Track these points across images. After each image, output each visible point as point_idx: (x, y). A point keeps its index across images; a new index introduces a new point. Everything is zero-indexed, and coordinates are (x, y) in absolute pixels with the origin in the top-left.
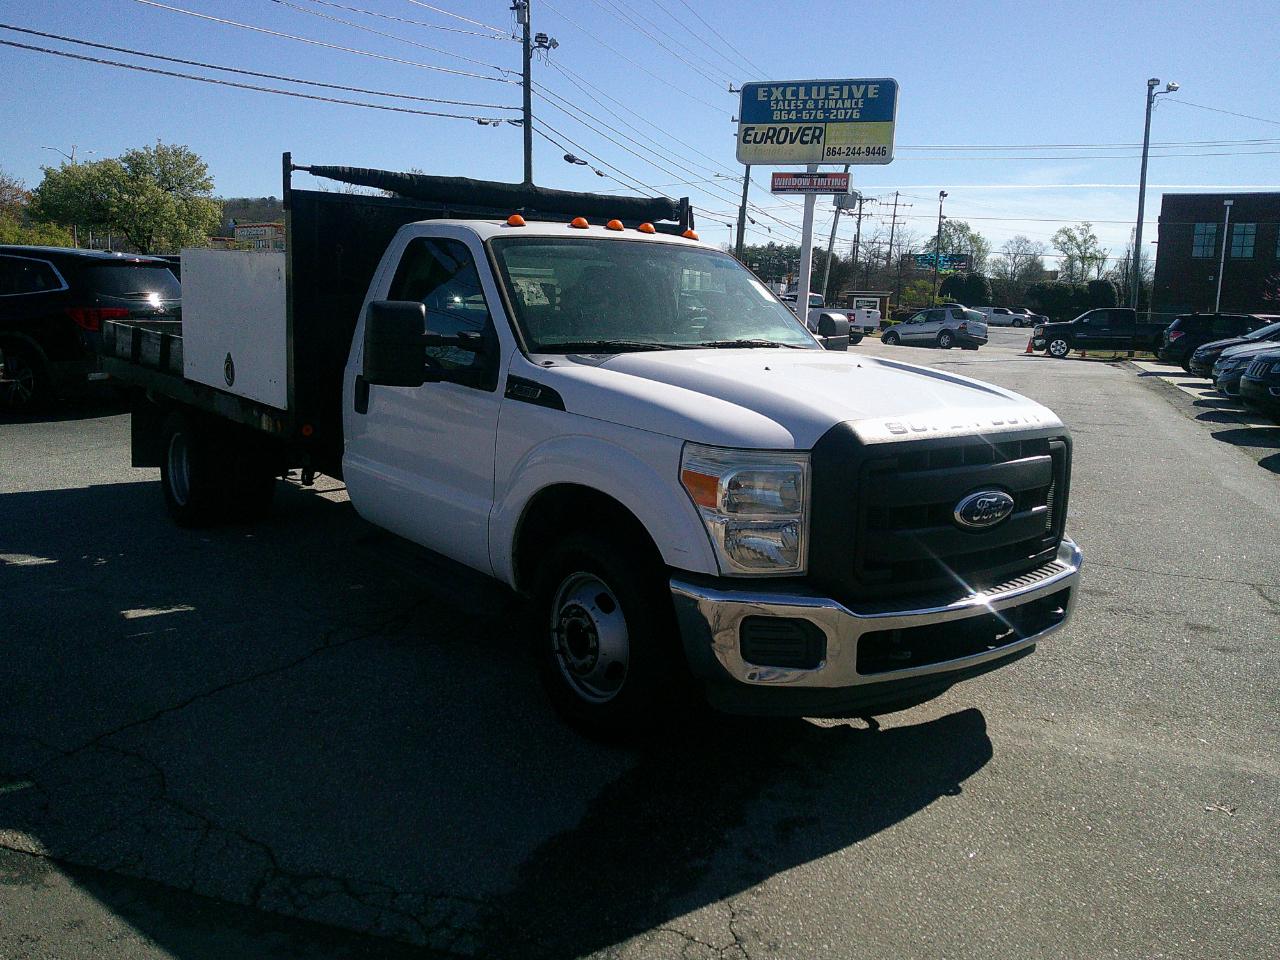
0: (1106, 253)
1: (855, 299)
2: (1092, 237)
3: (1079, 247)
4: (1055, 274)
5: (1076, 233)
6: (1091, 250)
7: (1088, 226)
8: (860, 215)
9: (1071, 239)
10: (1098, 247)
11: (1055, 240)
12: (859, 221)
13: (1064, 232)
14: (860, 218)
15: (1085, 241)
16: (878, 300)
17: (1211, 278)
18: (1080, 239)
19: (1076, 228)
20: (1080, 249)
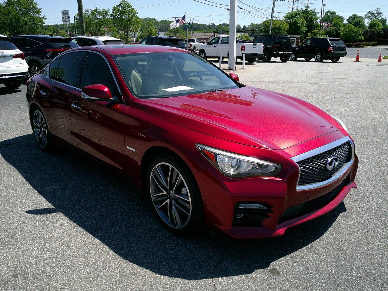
0: (386, 18)
2: (381, 13)
3: (375, 17)
4: (367, 27)
5: (375, 12)
6: (380, 18)
7: (379, 9)
8: (293, 7)
9: (373, 14)
10: (383, 17)
11: (366, 15)
12: (293, 9)
13: (370, 12)
14: (293, 8)
15: (378, 15)
16: (295, 39)
18: (376, 14)
19: (375, 10)
20: (376, 19)
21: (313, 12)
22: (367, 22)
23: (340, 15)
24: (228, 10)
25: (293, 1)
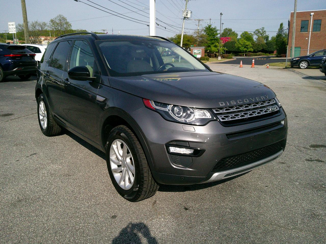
0: (269, 35)
1: (194, 50)
2: (265, 31)
3: (261, 34)
4: (255, 41)
5: (261, 31)
6: (265, 35)
7: (264, 28)
8: (199, 25)
9: (259, 32)
10: (266, 34)
11: (254, 32)
13: (257, 30)
15: (263, 33)
16: (201, 50)
17: (307, 38)
19: (260, 29)
20: (261, 35)
21: (215, 29)
22: (255, 38)
23: (235, 32)
24: (148, 26)
25: (199, 20)
